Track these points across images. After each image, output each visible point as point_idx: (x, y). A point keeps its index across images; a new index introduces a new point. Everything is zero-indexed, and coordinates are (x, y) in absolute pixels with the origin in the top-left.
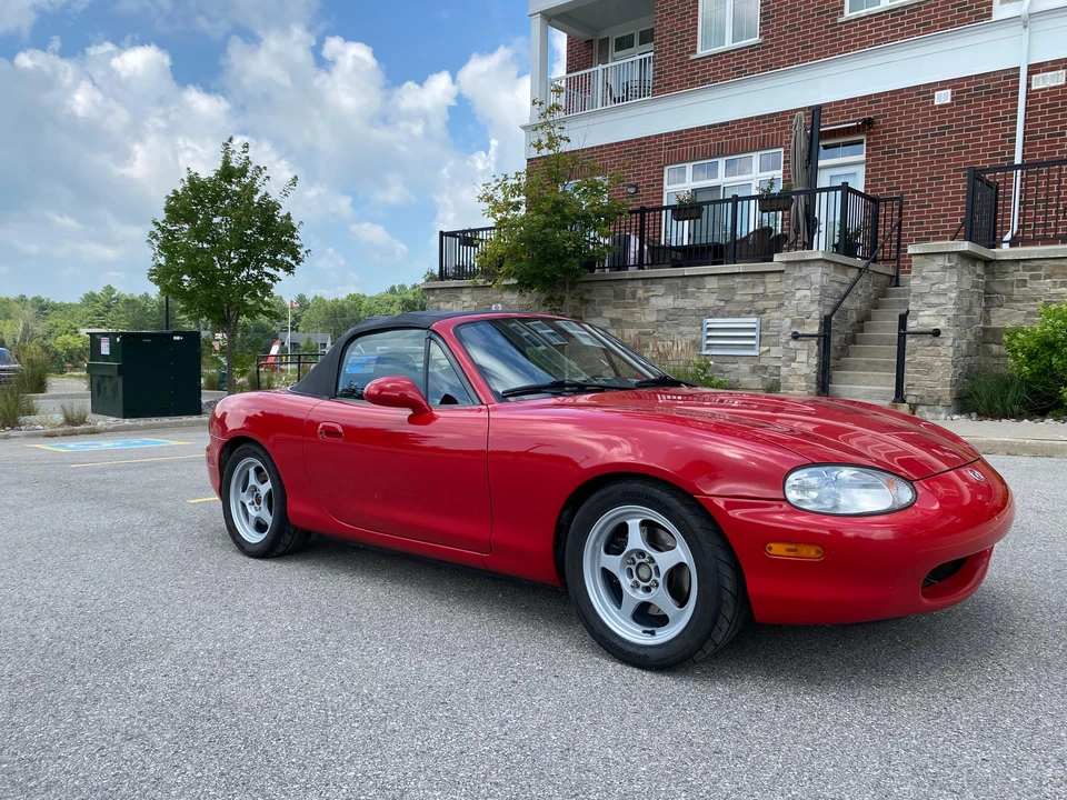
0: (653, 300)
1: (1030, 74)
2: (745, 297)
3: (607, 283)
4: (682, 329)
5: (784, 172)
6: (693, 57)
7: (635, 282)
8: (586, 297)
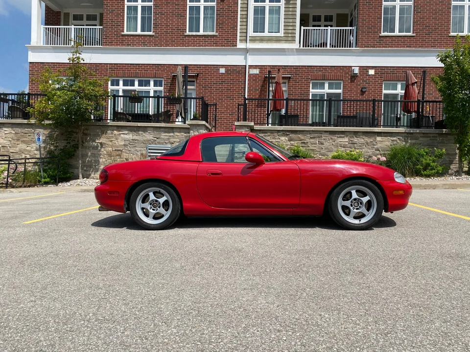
0: (122, 135)
1: (249, 68)
2: (165, 137)
3: (97, 127)
4: (137, 148)
5: (164, 88)
6: (123, 33)
7: (113, 128)
8: (86, 132)
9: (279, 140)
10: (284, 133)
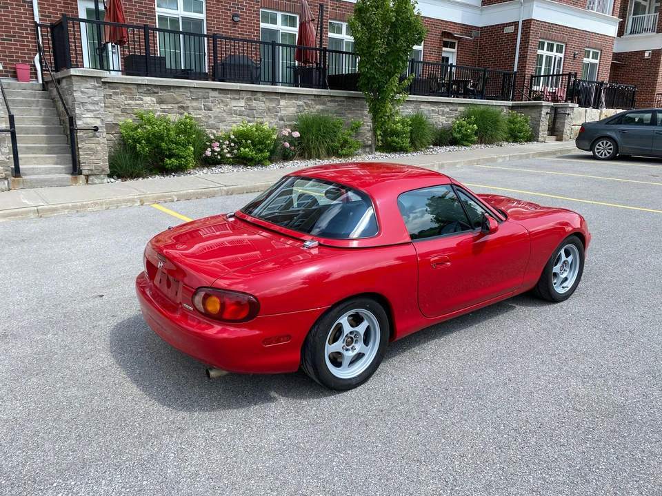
9: (141, 102)
10: (149, 90)
